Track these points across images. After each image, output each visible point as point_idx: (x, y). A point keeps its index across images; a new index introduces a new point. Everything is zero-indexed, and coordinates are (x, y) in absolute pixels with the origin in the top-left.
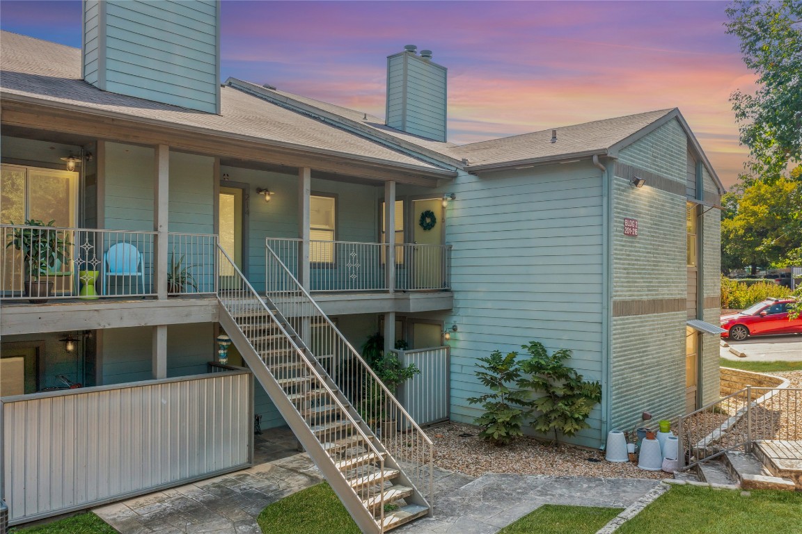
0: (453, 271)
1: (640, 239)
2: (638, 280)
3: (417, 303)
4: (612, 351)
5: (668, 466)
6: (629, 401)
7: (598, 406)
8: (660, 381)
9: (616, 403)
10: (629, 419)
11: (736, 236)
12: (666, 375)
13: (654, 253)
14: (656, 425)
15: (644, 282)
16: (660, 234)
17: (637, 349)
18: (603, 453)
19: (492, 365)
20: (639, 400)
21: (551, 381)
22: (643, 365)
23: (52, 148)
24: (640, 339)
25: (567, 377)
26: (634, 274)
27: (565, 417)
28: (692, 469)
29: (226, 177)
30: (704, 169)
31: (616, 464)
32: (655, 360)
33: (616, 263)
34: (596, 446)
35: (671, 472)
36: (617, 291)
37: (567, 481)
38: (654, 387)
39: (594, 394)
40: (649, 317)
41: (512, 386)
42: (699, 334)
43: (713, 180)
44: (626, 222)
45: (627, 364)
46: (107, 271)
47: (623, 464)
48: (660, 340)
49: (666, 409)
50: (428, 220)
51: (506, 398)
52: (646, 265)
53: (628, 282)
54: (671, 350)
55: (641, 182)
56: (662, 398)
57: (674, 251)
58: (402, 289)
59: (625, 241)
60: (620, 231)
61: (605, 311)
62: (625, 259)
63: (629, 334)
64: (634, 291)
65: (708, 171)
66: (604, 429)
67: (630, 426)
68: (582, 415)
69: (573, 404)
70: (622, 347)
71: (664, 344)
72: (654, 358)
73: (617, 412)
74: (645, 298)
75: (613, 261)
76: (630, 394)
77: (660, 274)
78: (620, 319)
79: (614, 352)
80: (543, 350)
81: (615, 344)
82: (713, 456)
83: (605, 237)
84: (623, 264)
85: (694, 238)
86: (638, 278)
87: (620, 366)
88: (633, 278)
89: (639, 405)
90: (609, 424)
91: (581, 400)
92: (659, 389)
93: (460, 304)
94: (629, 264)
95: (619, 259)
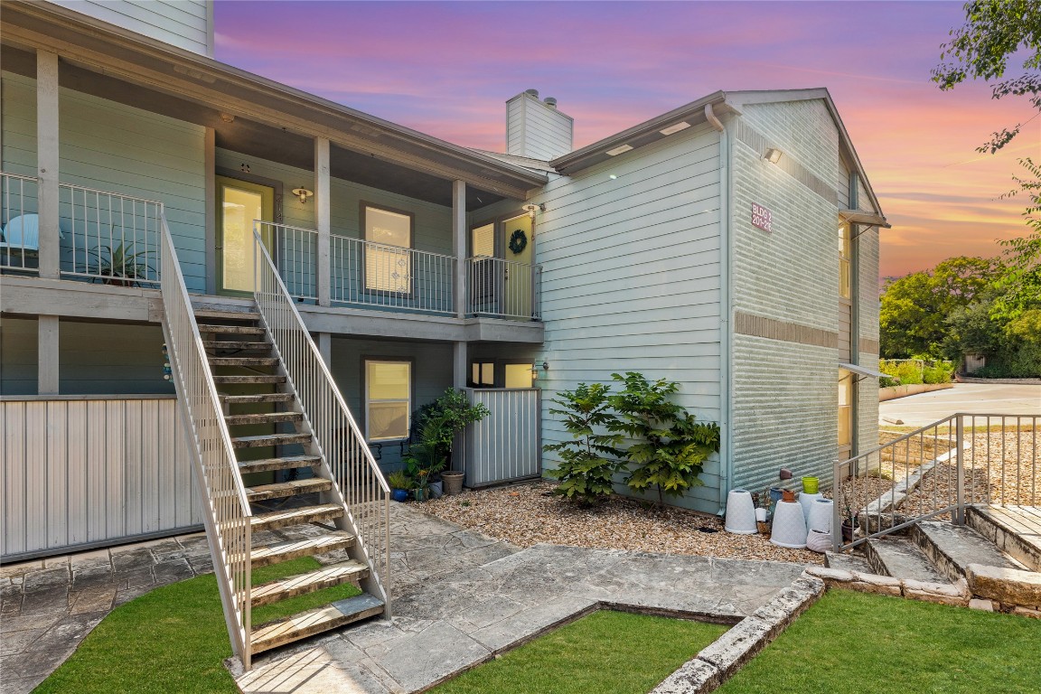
0: (545, 297)
1: (774, 238)
2: (773, 293)
3: (490, 330)
4: (735, 381)
5: (815, 542)
6: (761, 452)
7: (715, 456)
8: (804, 431)
9: (741, 453)
10: (760, 477)
12: (813, 425)
13: (794, 263)
14: (798, 483)
15: (781, 297)
16: (804, 242)
17: (772, 384)
18: (722, 520)
19: (574, 403)
20: (775, 453)
21: (652, 423)
22: (780, 406)
24: (776, 372)
25: (674, 418)
26: (766, 282)
27: (667, 469)
28: (856, 548)
29: (245, 167)
30: (859, 183)
31: (739, 537)
32: (797, 403)
33: (740, 260)
34: (712, 511)
35: (823, 551)
36: (741, 299)
38: (796, 438)
39: (710, 440)
40: (788, 345)
41: (599, 429)
42: (854, 380)
44: (755, 208)
45: (757, 402)
47: (750, 536)
48: (804, 379)
49: (812, 469)
50: (519, 242)
51: (593, 446)
52: (784, 276)
53: (758, 291)
54: (819, 394)
55: (774, 156)
56: (808, 454)
57: (823, 270)
58: (475, 312)
59: (754, 234)
60: (746, 218)
61: (724, 326)
62: (753, 259)
63: (760, 362)
64: (766, 305)
65: (863, 183)
66: (723, 488)
67: (761, 485)
68: (691, 467)
69: (680, 452)
70: (749, 377)
71: (809, 384)
72: (796, 400)
73: (741, 466)
74: (782, 319)
75: (735, 256)
76: (762, 443)
77: (804, 294)
78: (746, 339)
79: (738, 383)
80: (644, 383)
81: (738, 371)
82: (894, 528)
83: (724, 224)
84: (751, 264)
85: (848, 266)
86: (771, 289)
87: (747, 402)
88: (765, 287)
89: (774, 459)
90: (730, 481)
91: (690, 448)
92: (803, 442)
93: (552, 337)
94: (759, 267)
95: (744, 255)
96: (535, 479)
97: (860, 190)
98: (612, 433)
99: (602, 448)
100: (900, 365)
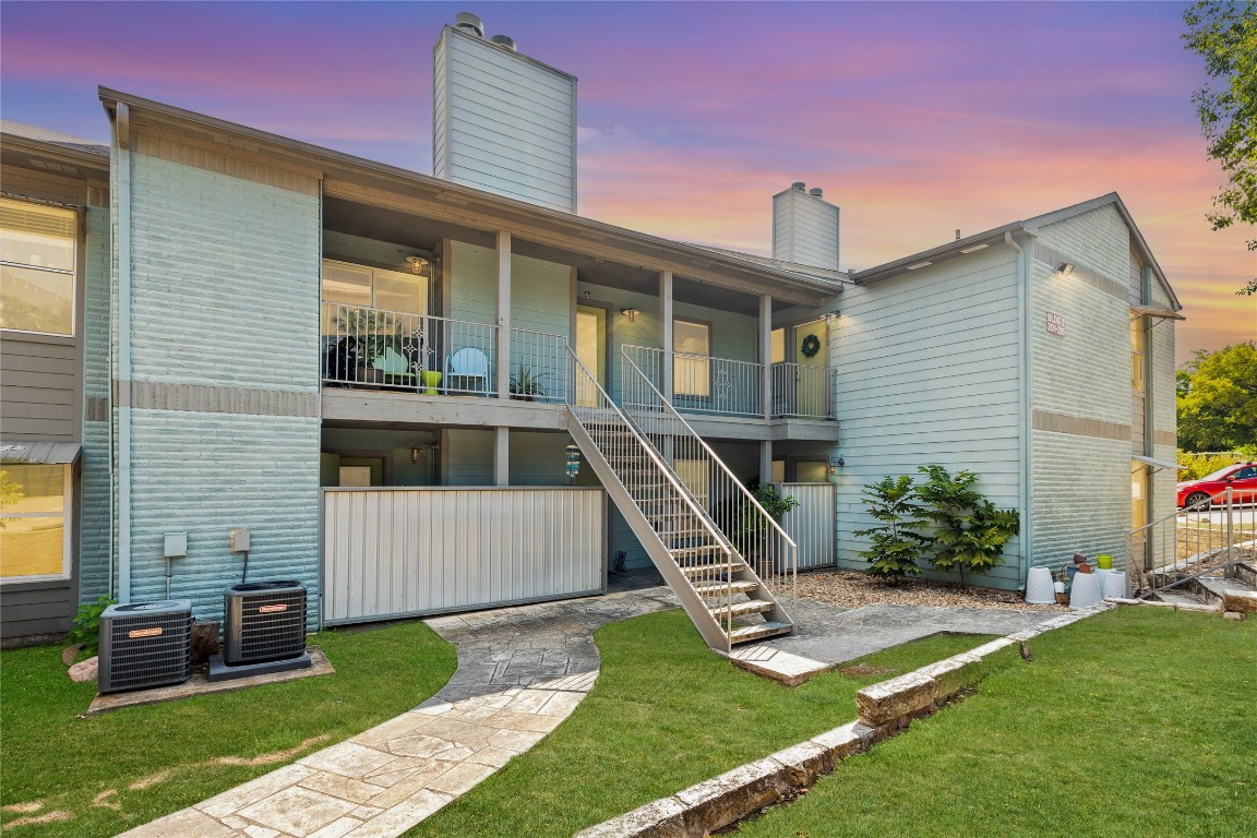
0: (839, 398)
1: (1068, 341)
2: (1066, 391)
3: (796, 430)
4: (1032, 471)
6: (1057, 537)
7: (1014, 539)
8: (1097, 520)
9: (1039, 536)
11: (1188, 414)
12: (1105, 515)
13: (1086, 362)
15: (1074, 395)
16: (1095, 340)
17: (1066, 474)
18: (1023, 594)
19: (882, 493)
20: (1069, 538)
21: (953, 510)
22: (1074, 495)
23: (400, 251)
24: (1070, 464)
25: (974, 506)
26: (1061, 382)
27: (971, 550)
29: (587, 294)
30: (1152, 275)
31: (1039, 606)
32: (1090, 493)
33: (1036, 364)
34: (1013, 588)
36: (1038, 399)
37: (976, 614)
38: (1089, 526)
39: (1010, 524)
40: (1081, 439)
41: (906, 517)
42: (1149, 472)
43: (1165, 290)
44: (1050, 316)
45: (1053, 490)
46: (449, 371)
47: (1049, 605)
48: (1096, 471)
50: (811, 346)
51: (900, 532)
52: (1076, 375)
53: (1053, 390)
54: (1111, 485)
55: (1068, 269)
56: (1100, 542)
57: (1114, 366)
58: (779, 414)
59: (1050, 341)
60: (1041, 327)
61: (1022, 423)
62: (1049, 362)
63: (1055, 455)
64: (1061, 403)
65: (1158, 279)
66: (1023, 566)
68: (995, 547)
69: (984, 534)
70: (1045, 468)
71: (1102, 475)
72: (1088, 490)
73: (1039, 547)
74: (1075, 414)
75: (1032, 361)
76: (1058, 528)
77: (1096, 390)
78: (1042, 434)
79: (1036, 473)
80: (945, 475)
81: (1037, 462)
82: (1176, 583)
83: (1022, 334)
84: (1046, 367)
85: (1141, 359)
86: (1065, 388)
87: (1044, 490)
88: (1058, 386)
89: (1069, 544)
90: (1029, 561)
91: (992, 531)
92: (1097, 530)
93: (848, 435)
94: (1054, 369)
95: (1040, 360)
96: (833, 567)
97: (1153, 281)
98: (918, 520)
99: (906, 534)
100: (1212, 459)
